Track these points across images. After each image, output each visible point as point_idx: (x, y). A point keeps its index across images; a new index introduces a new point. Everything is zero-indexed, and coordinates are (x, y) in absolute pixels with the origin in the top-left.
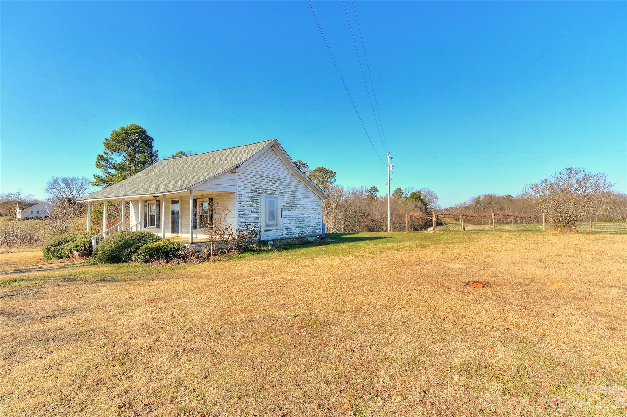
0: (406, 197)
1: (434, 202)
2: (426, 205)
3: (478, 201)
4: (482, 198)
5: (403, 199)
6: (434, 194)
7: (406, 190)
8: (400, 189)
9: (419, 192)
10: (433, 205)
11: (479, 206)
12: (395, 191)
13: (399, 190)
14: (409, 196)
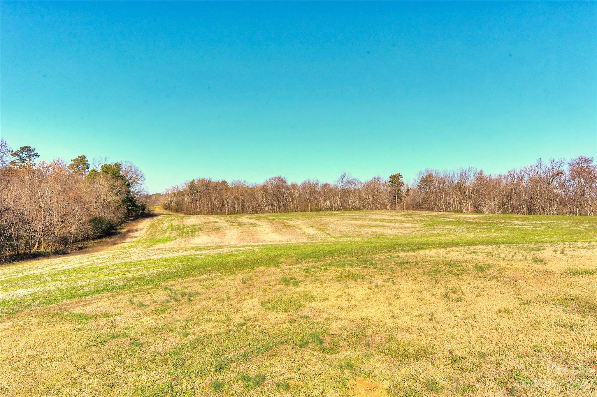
0: (93, 171)
1: (139, 182)
2: (128, 185)
3: (192, 186)
4: (196, 181)
5: (88, 174)
6: (139, 172)
7: (94, 160)
8: (83, 157)
9: (118, 165)
10: (138, 188)
11: (194, 192)
12: (74, 161)
13: (82, 160)
14: (99, 170)
